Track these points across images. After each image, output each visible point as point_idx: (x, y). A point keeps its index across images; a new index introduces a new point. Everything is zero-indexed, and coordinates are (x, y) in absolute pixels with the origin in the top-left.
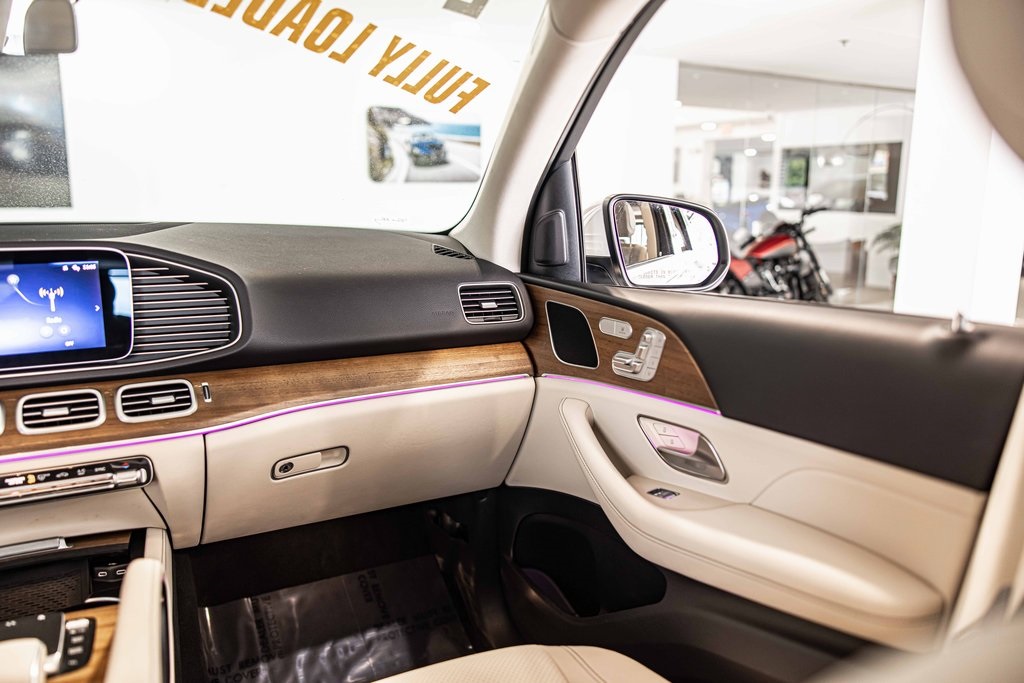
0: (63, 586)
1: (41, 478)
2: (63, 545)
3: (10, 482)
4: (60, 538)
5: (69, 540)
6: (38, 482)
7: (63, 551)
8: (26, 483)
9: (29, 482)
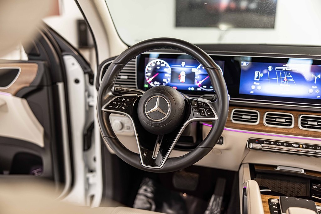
0: (300, 186)
1: (304, 147)
2: (303, 172)
3: (294, 145)
4: (302, 169)
5: (305, 170)
6: (302, 148)
7: (303, 174)
8: (299, 147)
9: (300, 147)
